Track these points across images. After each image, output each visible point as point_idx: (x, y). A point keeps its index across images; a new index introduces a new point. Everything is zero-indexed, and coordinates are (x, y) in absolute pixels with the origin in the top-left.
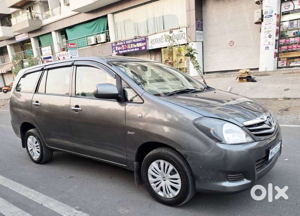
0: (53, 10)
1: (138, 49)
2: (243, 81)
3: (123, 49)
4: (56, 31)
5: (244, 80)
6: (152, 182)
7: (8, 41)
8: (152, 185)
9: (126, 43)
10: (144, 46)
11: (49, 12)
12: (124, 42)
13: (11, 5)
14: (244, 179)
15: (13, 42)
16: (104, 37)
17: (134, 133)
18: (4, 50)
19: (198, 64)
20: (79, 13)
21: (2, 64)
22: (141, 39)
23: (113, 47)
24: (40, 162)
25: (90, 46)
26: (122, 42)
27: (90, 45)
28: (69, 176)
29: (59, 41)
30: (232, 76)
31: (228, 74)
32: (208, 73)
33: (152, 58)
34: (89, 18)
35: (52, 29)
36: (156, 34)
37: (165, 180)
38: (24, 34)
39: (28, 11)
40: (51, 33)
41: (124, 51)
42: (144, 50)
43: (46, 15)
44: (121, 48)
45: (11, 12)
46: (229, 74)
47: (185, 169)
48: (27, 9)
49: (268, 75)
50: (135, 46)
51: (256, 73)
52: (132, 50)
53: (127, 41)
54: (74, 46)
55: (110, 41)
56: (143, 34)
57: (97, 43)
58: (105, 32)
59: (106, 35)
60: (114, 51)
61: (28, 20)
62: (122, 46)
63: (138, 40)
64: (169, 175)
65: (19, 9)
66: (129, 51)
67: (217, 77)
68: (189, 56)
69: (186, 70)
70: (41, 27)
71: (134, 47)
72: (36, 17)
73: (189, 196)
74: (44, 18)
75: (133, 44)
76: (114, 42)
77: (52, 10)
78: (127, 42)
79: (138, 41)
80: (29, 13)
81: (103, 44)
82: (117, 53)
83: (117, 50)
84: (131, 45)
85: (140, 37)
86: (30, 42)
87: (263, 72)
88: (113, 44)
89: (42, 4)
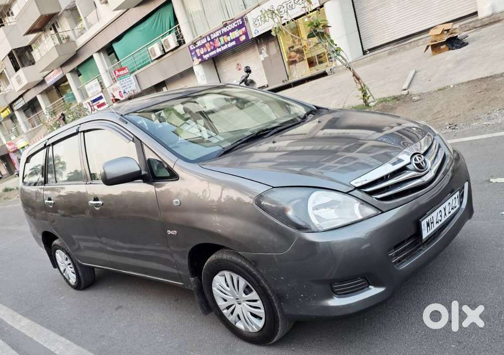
0: (87, 18)
1: (234, 43)
2: (440, 51)
3: (209, 50)
4: (99, 52)
5: (442, 47)
6: (224, 308)
7: (37, 88)
8: (225, 312)
9: (212, 38)
10: (243, 34)
11: (81, 23)
12: (208, 37)
13: (26, 30)
14: (370, 287)
15: (44, 87)
16: (174, 38)
17: (176, 232)
18: (35, 104)
19: (336, 45)
20: (126, 10)
21: (39, 126)
22: (235, 22)
23: (191, 51)
24: (78, 287)
25: (156, 61)
26: (204, 38)
27: (154, 60)
28: (116, 306)
29: (107, 67)
30: (420, 44)
31: (411, 42)
32: (371, 50)
33: (263, 51)
34: (144, 13)
35: (92, 50)
36: (259, 6)
37: (240, 304)
38: (56, 70)
39: (53, 32)
40: (92, 57)
41: (212, 54)
42: (244, 41)
43: (79, 30)
44: (205, 51)
45: (30, 41)
46: (414, 41)
47: (263, 283)
48: (51, 29)
49: (499, 21)
50: (229, 39)
51: (471, 25)
52: (225, 47)
53: (213, 34)
54: (125, 71)
55: (184, 43)
56: (237, 13)
57: (166, 53)
58: (174, 30)
59: (176, 34)
60: (195, 58)
61: (55, 46)
62: (206, 45)
63: (230, 27)
64: (244, 295)
65: (40, 33)
66: (219, 50)
67: (390, 54)
68: (315, 36)
69: (329, 56)
70: (77, 51)
71: (226, 41)
72: (66, 38)
73: (280, 327)
74: (77, 35)
75: (224, 36)
76: (191, 43)
77: (85, 18)
78: (213, 36)
79: (231, 29)
80: (55, 35)
81: (175, 51)
82: (200, 60)
83: (199, 55)
84: (221, 38)
85: (233, 21)
86: (67, 80)
87: (488, 17)
88: (191, 47)
89: (70, 12)
